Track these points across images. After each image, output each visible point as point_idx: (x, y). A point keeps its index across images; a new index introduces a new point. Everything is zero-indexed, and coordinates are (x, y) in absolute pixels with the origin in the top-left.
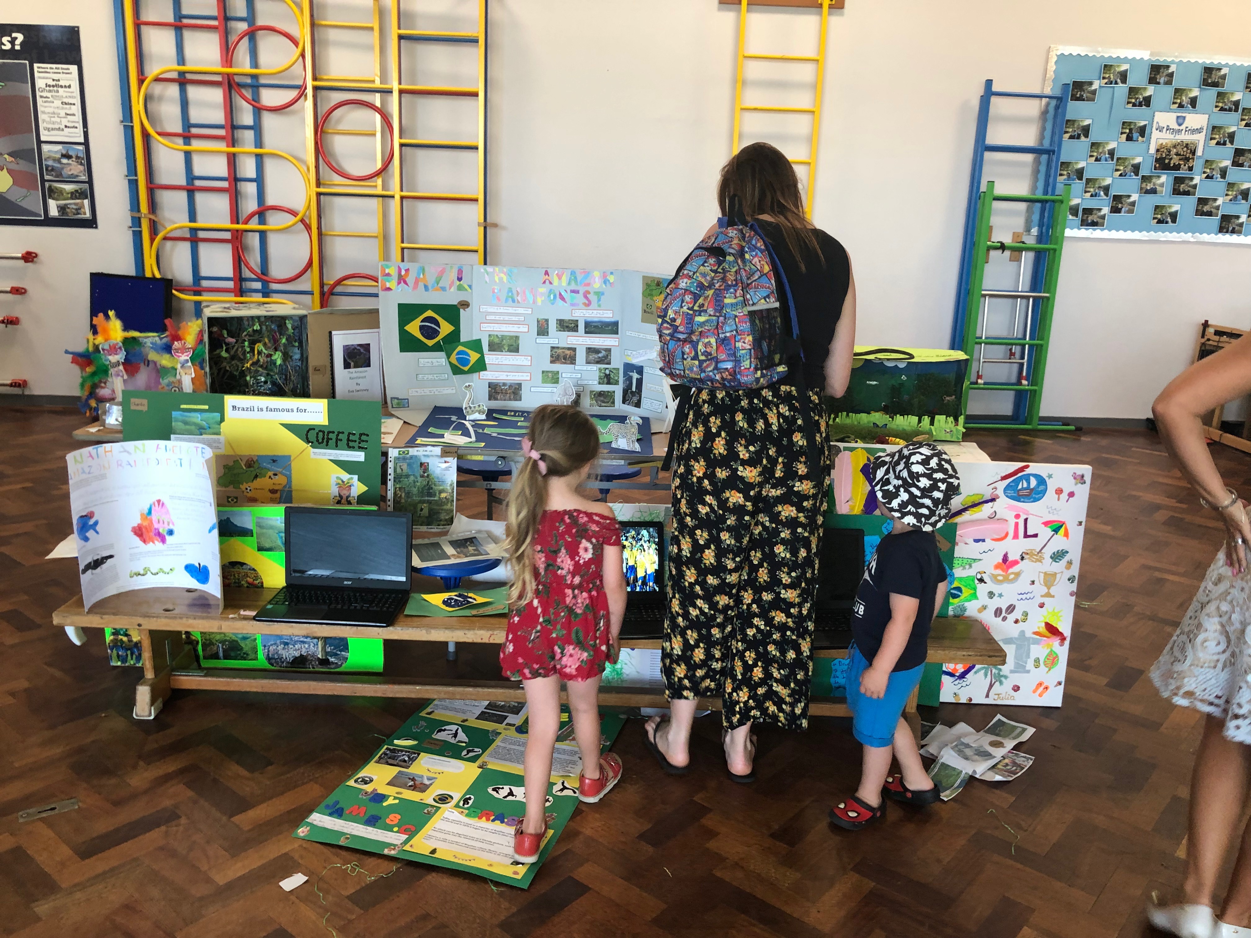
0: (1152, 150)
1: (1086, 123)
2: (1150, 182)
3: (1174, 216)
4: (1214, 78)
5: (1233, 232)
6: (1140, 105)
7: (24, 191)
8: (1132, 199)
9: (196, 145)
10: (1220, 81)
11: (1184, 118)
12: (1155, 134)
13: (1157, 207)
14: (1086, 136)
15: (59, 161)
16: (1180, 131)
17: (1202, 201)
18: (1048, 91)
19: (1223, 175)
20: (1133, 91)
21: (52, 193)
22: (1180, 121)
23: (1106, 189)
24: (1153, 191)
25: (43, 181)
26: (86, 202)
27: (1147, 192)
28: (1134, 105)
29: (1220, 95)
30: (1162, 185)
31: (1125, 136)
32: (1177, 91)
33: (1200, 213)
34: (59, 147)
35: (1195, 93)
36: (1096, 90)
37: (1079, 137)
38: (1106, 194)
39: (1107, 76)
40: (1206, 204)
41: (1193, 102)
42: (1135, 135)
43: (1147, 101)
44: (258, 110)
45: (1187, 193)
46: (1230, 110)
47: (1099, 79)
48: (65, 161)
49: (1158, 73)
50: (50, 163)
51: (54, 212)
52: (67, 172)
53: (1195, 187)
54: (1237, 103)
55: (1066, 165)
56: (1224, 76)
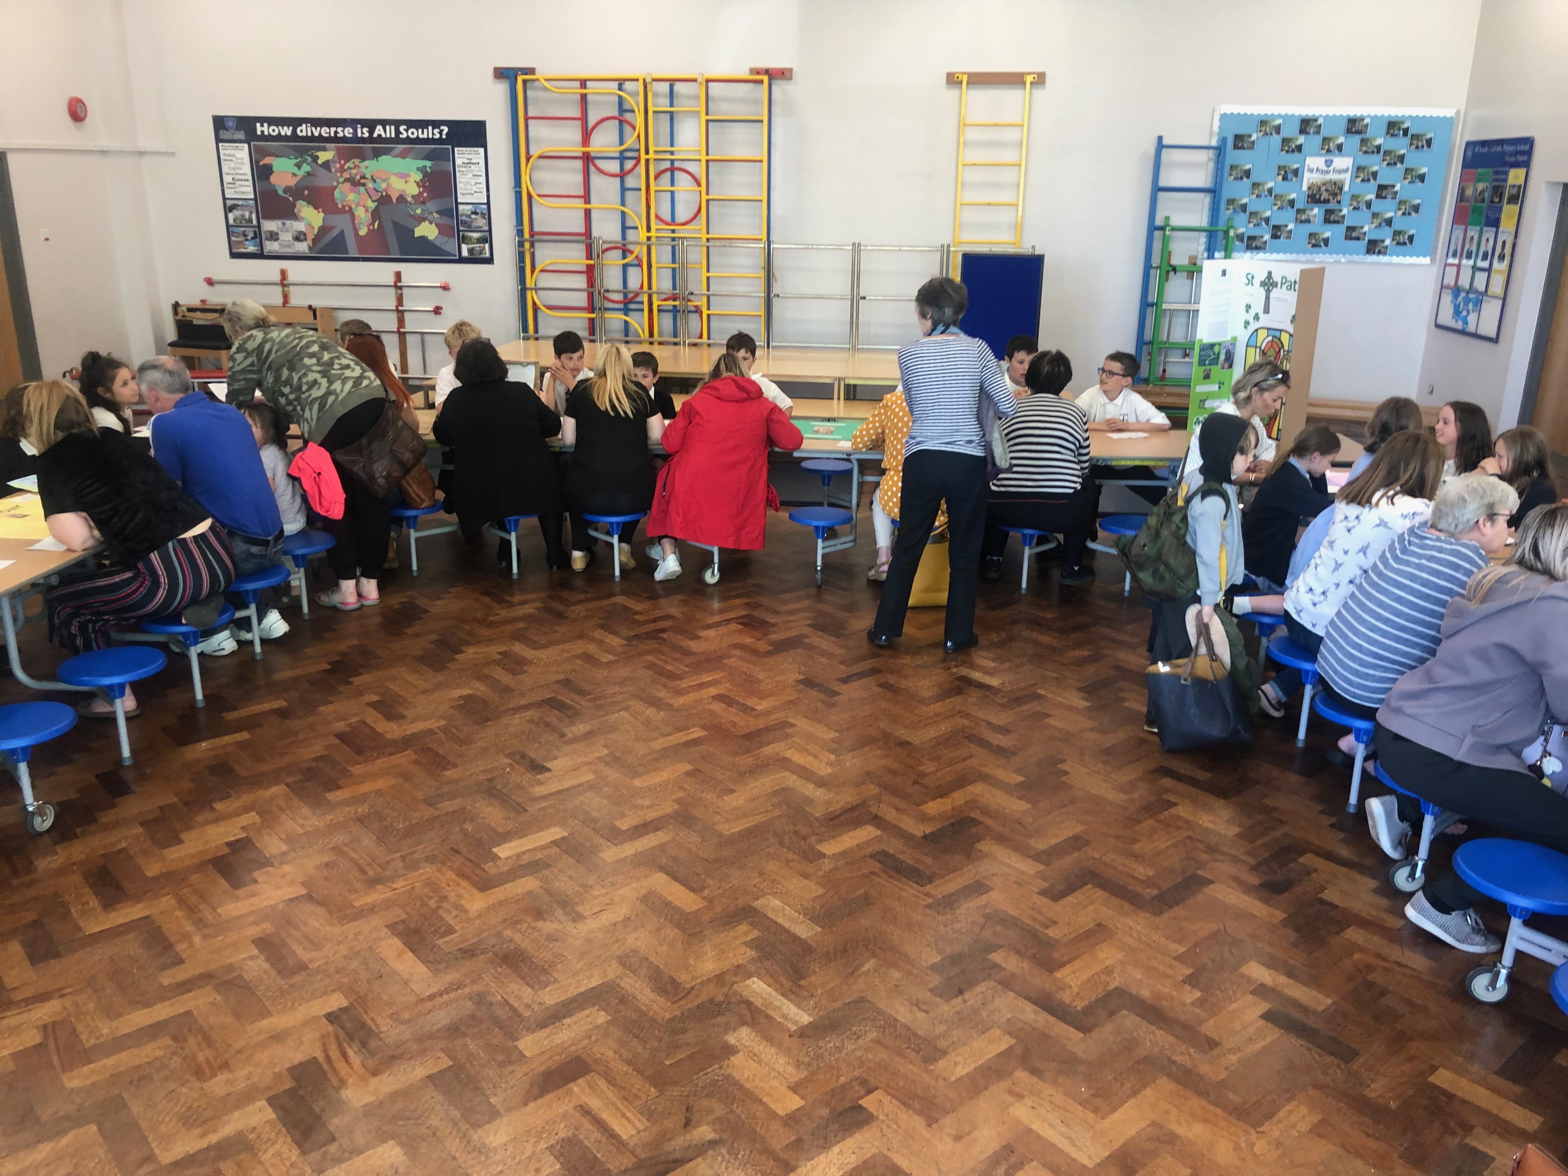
0: (1305, 188)
1: (1247, 167)
2: (1304, 214)
3: (1326, 242)
4: (1358, 126)
5: (1379, 253)
6: (1293, 151)
7: (446, 239)
8: (1289, 228)
10: (1363, 129)
11: (1332, 161)
12: (1307, 175)
13: (1311, 235)
14: (1248, 177)
15: (469, 216)
16: (1328, 172)
17: (1350, 229)
18: (1213, 143)
19: (1369, 207)
20: (1285, 141)
21: (464, 239)
22: (1329, 163)
23: (1267, 220)
24: (1308, 221)
25: (459, 231)
26: (487, 246)
27: (1302, 222)
28: (1287, 152)
29: (1364, 141)
30: (1315, 216)
31: (1280, 177)
32: (1324, 139)
33: (1348, 237)
34: (470, 207)
35: (1341, 140)
36: (1254, 141)
37: (1241, 179)
38: (1267, 224)
39: (1264, 129)
40: (1354, 231)
41: (1340, 147)
42: (1290, 176)
43: (1299, 148)
45: (1337, 222)
46: (1373, 152)
47: (1257, 132)
48: (473, 216)
49: (1308, 125)
50: (464, 218)
51: (465, 253)
52: (475, 224)
53: (1344, 217)
54: (1379, 148)
55: (1231, 201)
56: (1367, 125)
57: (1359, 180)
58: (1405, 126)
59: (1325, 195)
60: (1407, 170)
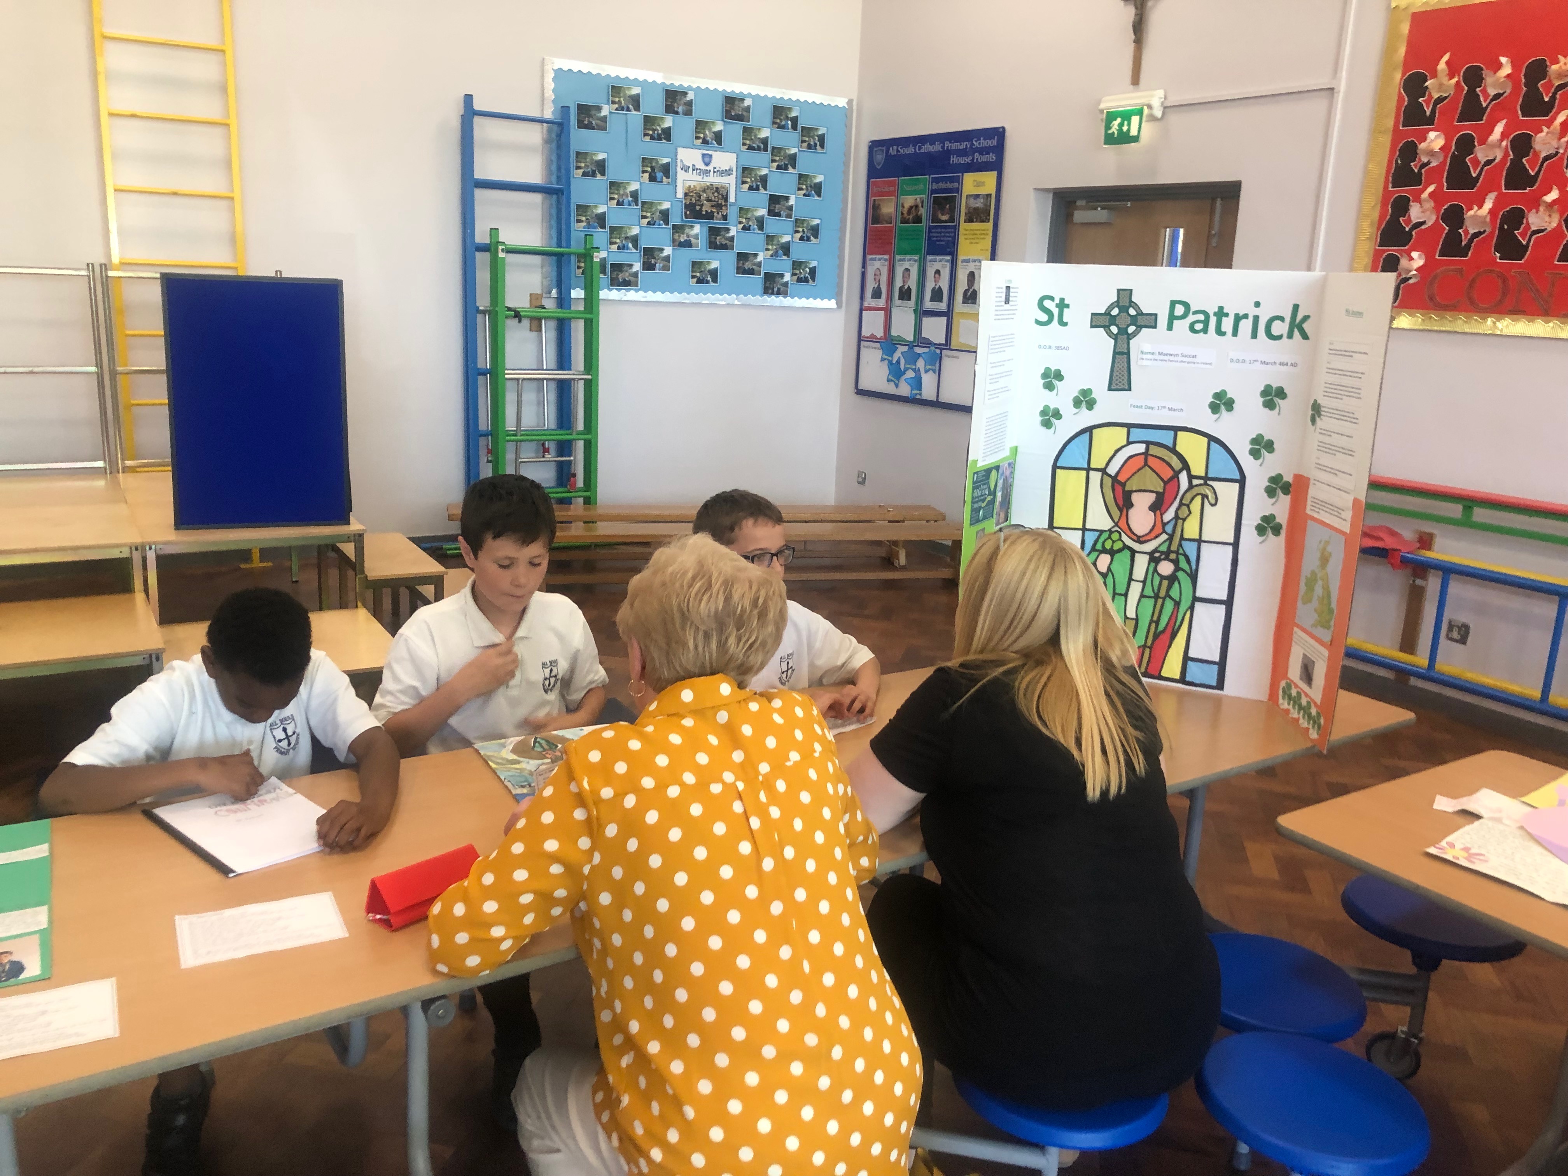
0: (680, 195)
1: (601, 156)
2: (683, 233)
3: (714, 274)
6: (660, 139)
10: (745, 113)
11: (711, 156)
12: (681, 176)
14: (603, 174)
16: (707, 172)
17: (742, 257)
18: (548, 114)
19: (761, 227)
20: (649, 121)
22: (707, 159)
23: (635, 240)
24: (687, 244)
27: (681, 245)
28: (652, 138)
29: (747, 131)
31: (647, 175)
32: (698, 123)
33: (741, 270)
35: (719, 126)
36: (605, 117)
37: (593, 175)
38: (636, 246)
39: (617, 100)
40: (747, 260)
41: (718, 137)
42: (659, 175)
43: (667, 134)
45: (724, 247)
46: (759, 149)
47: (608, 104)
49: (674, 100)
53: (732, 238)
54: (765, 141)
55: (582, 209)
56: (748, 109)
57: (746, 186)
58: (793, 114)
59: (707, 207)
60: (801, 176)
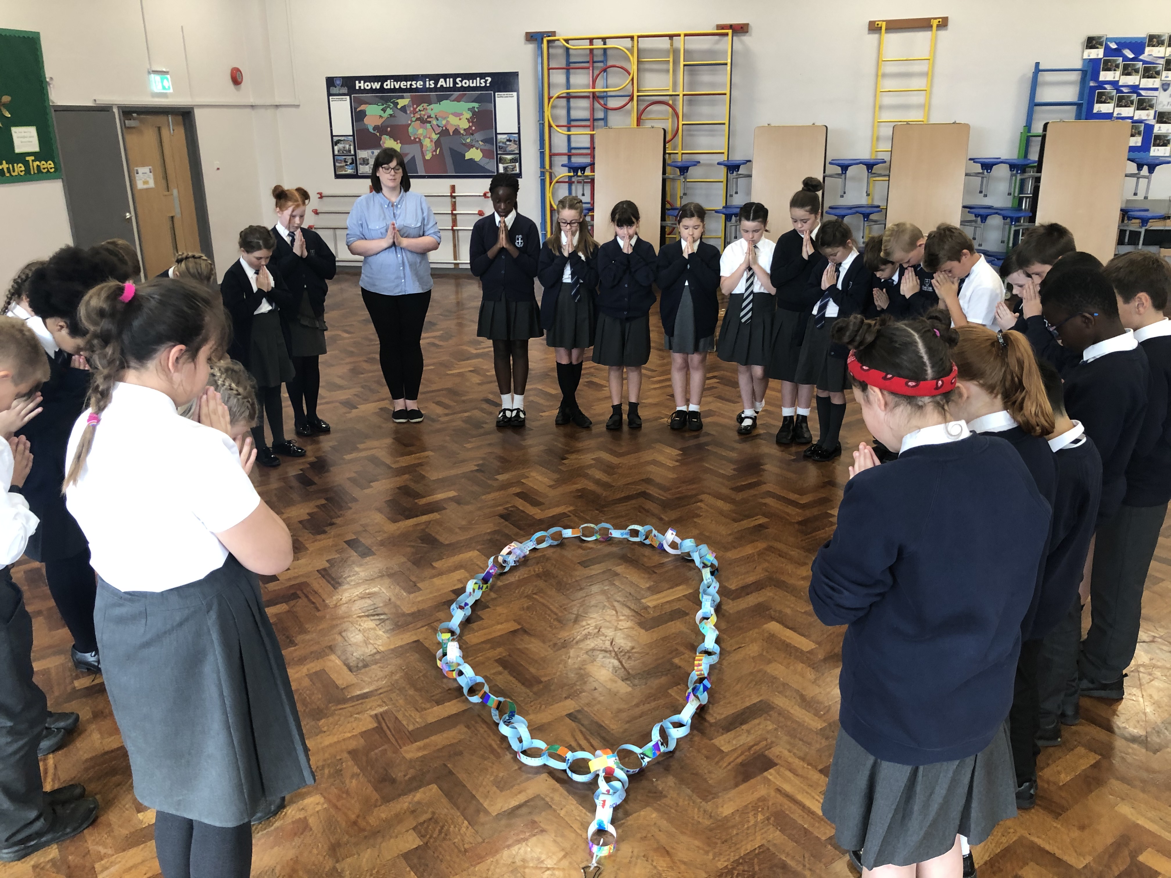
7: (488, 160)
9: (574, 131)
15: (505, 143)
21: (500, 160)
25: (497, 154)
26: (517, 164)
34: (506, 136)
44: (606, 109)
48: (508, 143)
50: (501, 144)
